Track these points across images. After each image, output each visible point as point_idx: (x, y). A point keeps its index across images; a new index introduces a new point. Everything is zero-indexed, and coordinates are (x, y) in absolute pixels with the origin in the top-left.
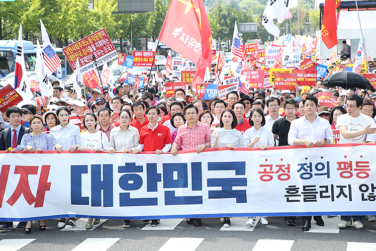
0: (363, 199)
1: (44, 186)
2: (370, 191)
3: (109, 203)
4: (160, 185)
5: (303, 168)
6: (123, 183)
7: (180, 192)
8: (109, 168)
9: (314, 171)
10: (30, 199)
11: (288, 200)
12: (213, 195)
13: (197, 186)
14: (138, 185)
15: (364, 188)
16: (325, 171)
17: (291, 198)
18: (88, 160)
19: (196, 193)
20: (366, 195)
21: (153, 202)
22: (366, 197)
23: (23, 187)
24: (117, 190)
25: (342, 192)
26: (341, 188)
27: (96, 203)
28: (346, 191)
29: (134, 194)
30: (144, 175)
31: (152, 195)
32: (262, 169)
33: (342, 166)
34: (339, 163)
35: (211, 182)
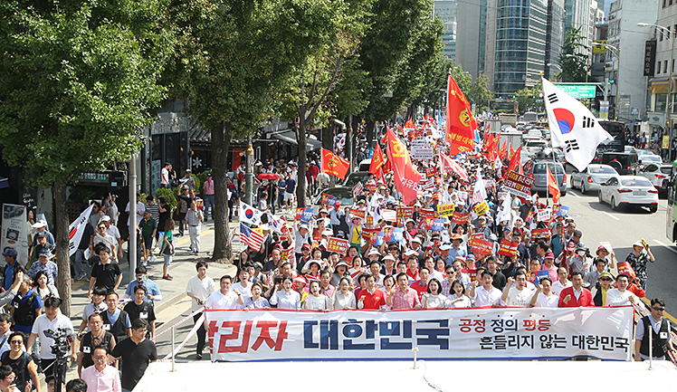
0: (543, 347)
1: (283, 335)
2: (548, 340)
3: (335, 347)
4: (377, 333)
5: (495, 323)
6: (346, 332)
7: (393, 339)
8: (335, 324)
9: (505, 326)
10: (270, 343)
11: (482, 348)
12: (420, 342)
13: (408, 334)
14: (358, 333)
15: (544, 338)
16: (514, 327)
17: (485, 346)
18: (319, 318)
19: (407, 340)
20: (545, 343)
21: (371, 346)
22: (544, 345)
23: (264, 337)
24: (341, 338)
25: (526, 341)
26: (526, 337)
27: (324, 346)
28: (529, 340)
29: (355, 341)
30: (363, 326)
31: (370, 341)
32: (462, 323)
33: (528, 323)
34: (526, 321)
35: (419, 332)
